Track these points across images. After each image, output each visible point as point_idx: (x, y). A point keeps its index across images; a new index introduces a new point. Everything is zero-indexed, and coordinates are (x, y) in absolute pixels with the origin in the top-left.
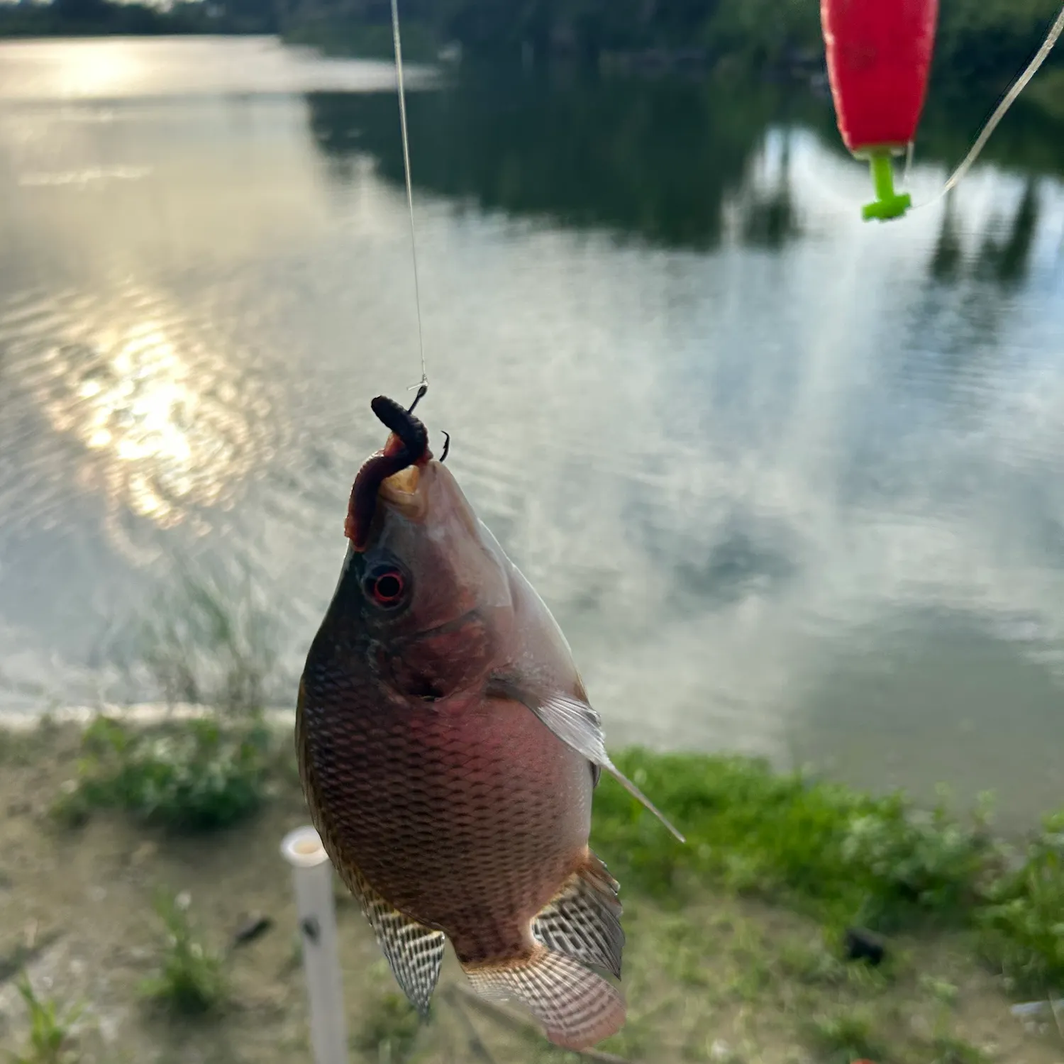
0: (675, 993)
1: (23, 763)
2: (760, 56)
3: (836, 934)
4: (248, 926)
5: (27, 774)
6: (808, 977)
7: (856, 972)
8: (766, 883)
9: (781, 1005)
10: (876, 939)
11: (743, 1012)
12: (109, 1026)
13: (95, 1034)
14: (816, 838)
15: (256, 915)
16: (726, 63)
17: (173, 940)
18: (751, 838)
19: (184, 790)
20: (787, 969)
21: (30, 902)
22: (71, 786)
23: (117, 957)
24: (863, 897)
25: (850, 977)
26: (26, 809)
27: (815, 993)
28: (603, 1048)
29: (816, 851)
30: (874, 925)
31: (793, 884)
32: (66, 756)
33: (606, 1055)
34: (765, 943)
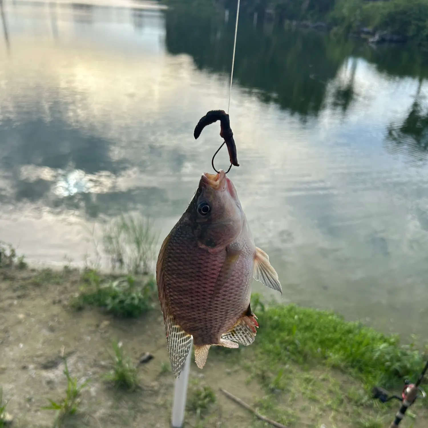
0: (306, 404)
1: (58, 284)
2: (349, 27)
3: (369, 388)
4: (144, 357)
5: (59, 288)
6: (358, 403)
7: (376, 403)
8: (343, 365)
9: (347, 413)
10: (385, 392)
11: (333, 414)
12: (93, 390)
13: (88, 392)
14: (363, 349)
15: (148, 354)
16: (335, 29)
17: (117, 360)
18: (337, 346)
19: (122, 302)
20: (350, 400)
21: (62, 339)
22: (77, 295)
23: (96, 364)
24: (380, 374)
25: (375, 406)
26: (60, 301)
27: (360, 410)
28: (279, 422)
29: (363, 354)
30: (384, 386)
31: (353, 367)
32: (74, 283)
33: (280, 425)
34: (341, 388)
